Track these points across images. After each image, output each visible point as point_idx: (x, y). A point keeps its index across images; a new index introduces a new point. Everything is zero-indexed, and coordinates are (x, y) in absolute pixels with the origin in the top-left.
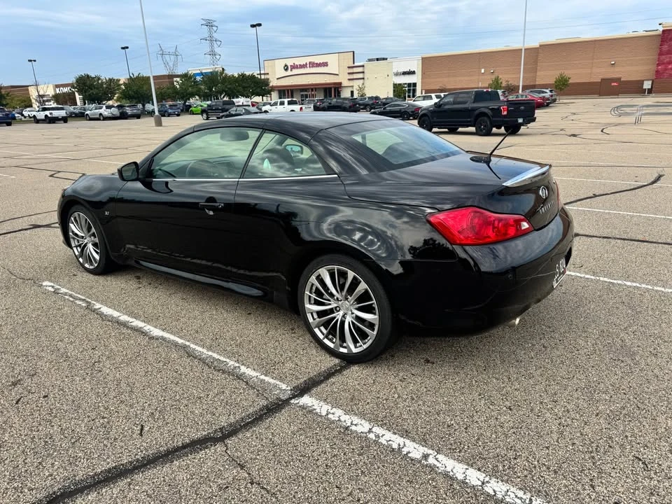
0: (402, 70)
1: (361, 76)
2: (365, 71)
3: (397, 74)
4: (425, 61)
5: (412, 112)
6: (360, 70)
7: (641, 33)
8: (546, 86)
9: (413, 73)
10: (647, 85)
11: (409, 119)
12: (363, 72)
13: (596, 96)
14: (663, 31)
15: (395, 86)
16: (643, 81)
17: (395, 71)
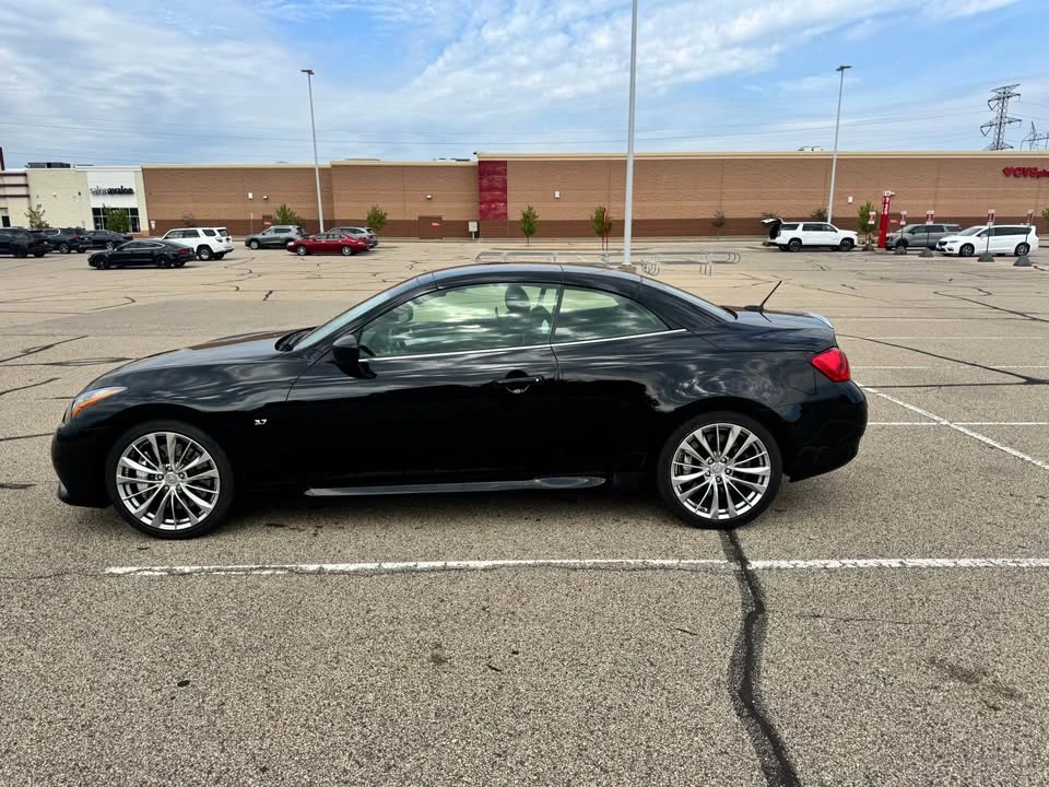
0: (107, 187)
1: (22, 191)
2: (30, 183)
3: (97, 193)
4: (148, 174)
5: (174, 255)
6: (21, 180)
7: (449, 162)
8: (361, 223)
9: (130, 192)
10: (473, 227)
11: (169, 267)
12: (27, 185)
13: (416, 239)
14: (480, 162)
15: (96, 211)
16: (468, 221)
17: (94, 187)
